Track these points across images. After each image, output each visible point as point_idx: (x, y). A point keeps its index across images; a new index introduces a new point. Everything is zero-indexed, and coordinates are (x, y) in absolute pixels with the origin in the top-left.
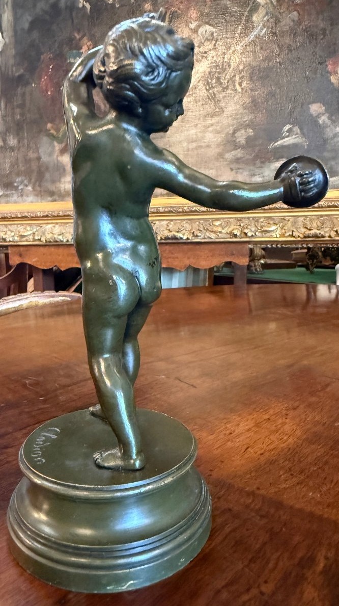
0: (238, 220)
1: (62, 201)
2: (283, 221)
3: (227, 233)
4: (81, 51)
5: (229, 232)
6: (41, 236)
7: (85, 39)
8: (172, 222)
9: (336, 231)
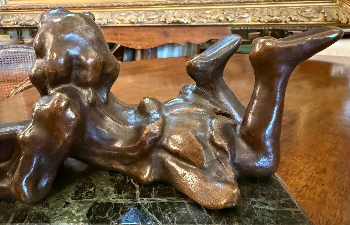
0: (222, 10)
2: (253, 10)
3: (215, 19)
5: (215, 18)
8: (176, 11)
9: (290, 18)
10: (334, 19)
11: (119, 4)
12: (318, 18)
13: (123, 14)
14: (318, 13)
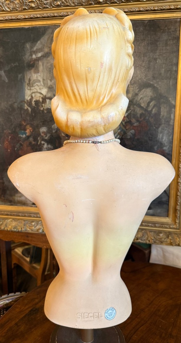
1: (16, 205)
4: (26, 132)
6: (5, 227)
7: (28, 127)
9: (149, 241)
10: (176, 244)
11: (30, 215)
12: (167, 242)
13: (33, 224)
14: (167, 239)
